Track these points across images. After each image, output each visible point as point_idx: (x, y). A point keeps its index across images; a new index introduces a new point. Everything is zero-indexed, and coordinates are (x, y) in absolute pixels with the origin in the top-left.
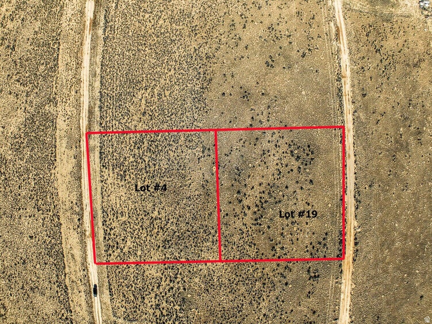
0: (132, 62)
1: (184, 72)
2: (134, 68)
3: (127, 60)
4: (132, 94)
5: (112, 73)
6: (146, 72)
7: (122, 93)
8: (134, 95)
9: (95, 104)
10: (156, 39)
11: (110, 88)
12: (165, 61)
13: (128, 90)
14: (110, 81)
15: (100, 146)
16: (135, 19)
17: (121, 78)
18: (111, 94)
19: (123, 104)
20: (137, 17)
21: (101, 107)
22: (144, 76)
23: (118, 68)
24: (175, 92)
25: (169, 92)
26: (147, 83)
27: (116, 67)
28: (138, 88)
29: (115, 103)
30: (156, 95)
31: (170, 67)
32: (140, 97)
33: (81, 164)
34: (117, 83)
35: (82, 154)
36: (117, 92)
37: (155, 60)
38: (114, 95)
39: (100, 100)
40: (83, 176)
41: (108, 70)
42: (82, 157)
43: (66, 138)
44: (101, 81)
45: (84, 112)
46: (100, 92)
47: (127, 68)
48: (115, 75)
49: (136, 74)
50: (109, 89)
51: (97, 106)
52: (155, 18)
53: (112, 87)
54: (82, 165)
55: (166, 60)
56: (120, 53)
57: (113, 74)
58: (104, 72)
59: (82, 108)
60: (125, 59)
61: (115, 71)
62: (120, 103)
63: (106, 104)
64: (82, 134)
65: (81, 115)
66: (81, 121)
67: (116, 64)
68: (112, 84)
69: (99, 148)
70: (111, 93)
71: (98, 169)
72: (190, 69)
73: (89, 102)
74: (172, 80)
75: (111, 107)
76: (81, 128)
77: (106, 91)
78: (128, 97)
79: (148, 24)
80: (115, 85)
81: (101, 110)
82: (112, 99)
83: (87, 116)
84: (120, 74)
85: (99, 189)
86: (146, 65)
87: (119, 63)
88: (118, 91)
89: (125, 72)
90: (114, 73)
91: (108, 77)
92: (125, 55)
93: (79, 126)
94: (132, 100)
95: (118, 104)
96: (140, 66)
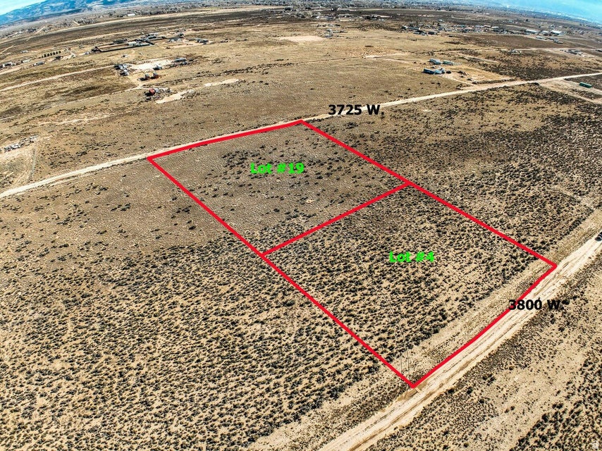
0: (176, 383)
1: (171, 283)
2: (192, 370)
3: (176, 395)
4: (259, 343)
5: (227, 417)
6: (193, 342)
7: (268, 366)
8: (261, 338)
9: (337, 413)
10: (105, 356)
11: (271, 399)
12: (156, 319)
13: (255, 355)
14: (254, 409)
15: (418, 344)
16: (53, 429)
17: (231, 385)
18: (286, 386)
19: (293, 350)
20: (45, 426)
21: (334, 394)
22: (204, 341)
23: (205, 406)
24: (215, 279)
25: (220, 287)
26: (219, 329)
27: (206, 414)
28: (239, 339)
29: (301, 368)
30: (237, 303)
31: (166, 307)
32: (258, 326)
33: (488, 359)
34: (249, 389)
35: (468, 369)
36: (273, 377)
37: (159, 336)
38: (282, 380)
39: (317, 405)
40: (502, 341)
41: (224, 430)
42: (474, 364)
43: (477, 431)
44: (266, 434)
45: (377, 427)
46: (296, 418)
47: (197, 385)
48: (229, 405)
49: (206, 359)
50: (275, 399)
51: (336, 404)
52: (47, 381)
53: (266, 396)
54: (486, 354)
55: (153, 318)
56: (160, 425)
57: (230, 411)
58: (234, 439)
59: (374, 442)
60: (175, 403)
61: (218, 410)
62: (294, 356)
63: (319, 386)
64: (432, 398)
65: (391, 431)
66: (405, 421)
67: (196, 419)
68: (259, 399)
69: (423, 343)
70: (282, 389)
71: (460, 323)
72: (161, 277)
73: (341, 431)
74: (194, 293)
75: (316, 370)
76: (420, 408)
77: (285, 405)
78: (271, 347)
79: (62, 392)
80: (258, 391)
81: (341, 390)
82: (298, 379)
83: (379, 414)
84: (221, 395)
85: (486, 302)
86: (177, 348)
87: (190, 413)
88: (268, 376)
89: (211, 385)
90: (224, 411)
91: (243, 419)
92: (162, 409)
93: (420, 417)
94: (273, 336)
95: (301, 359)
96: (182, 359)
